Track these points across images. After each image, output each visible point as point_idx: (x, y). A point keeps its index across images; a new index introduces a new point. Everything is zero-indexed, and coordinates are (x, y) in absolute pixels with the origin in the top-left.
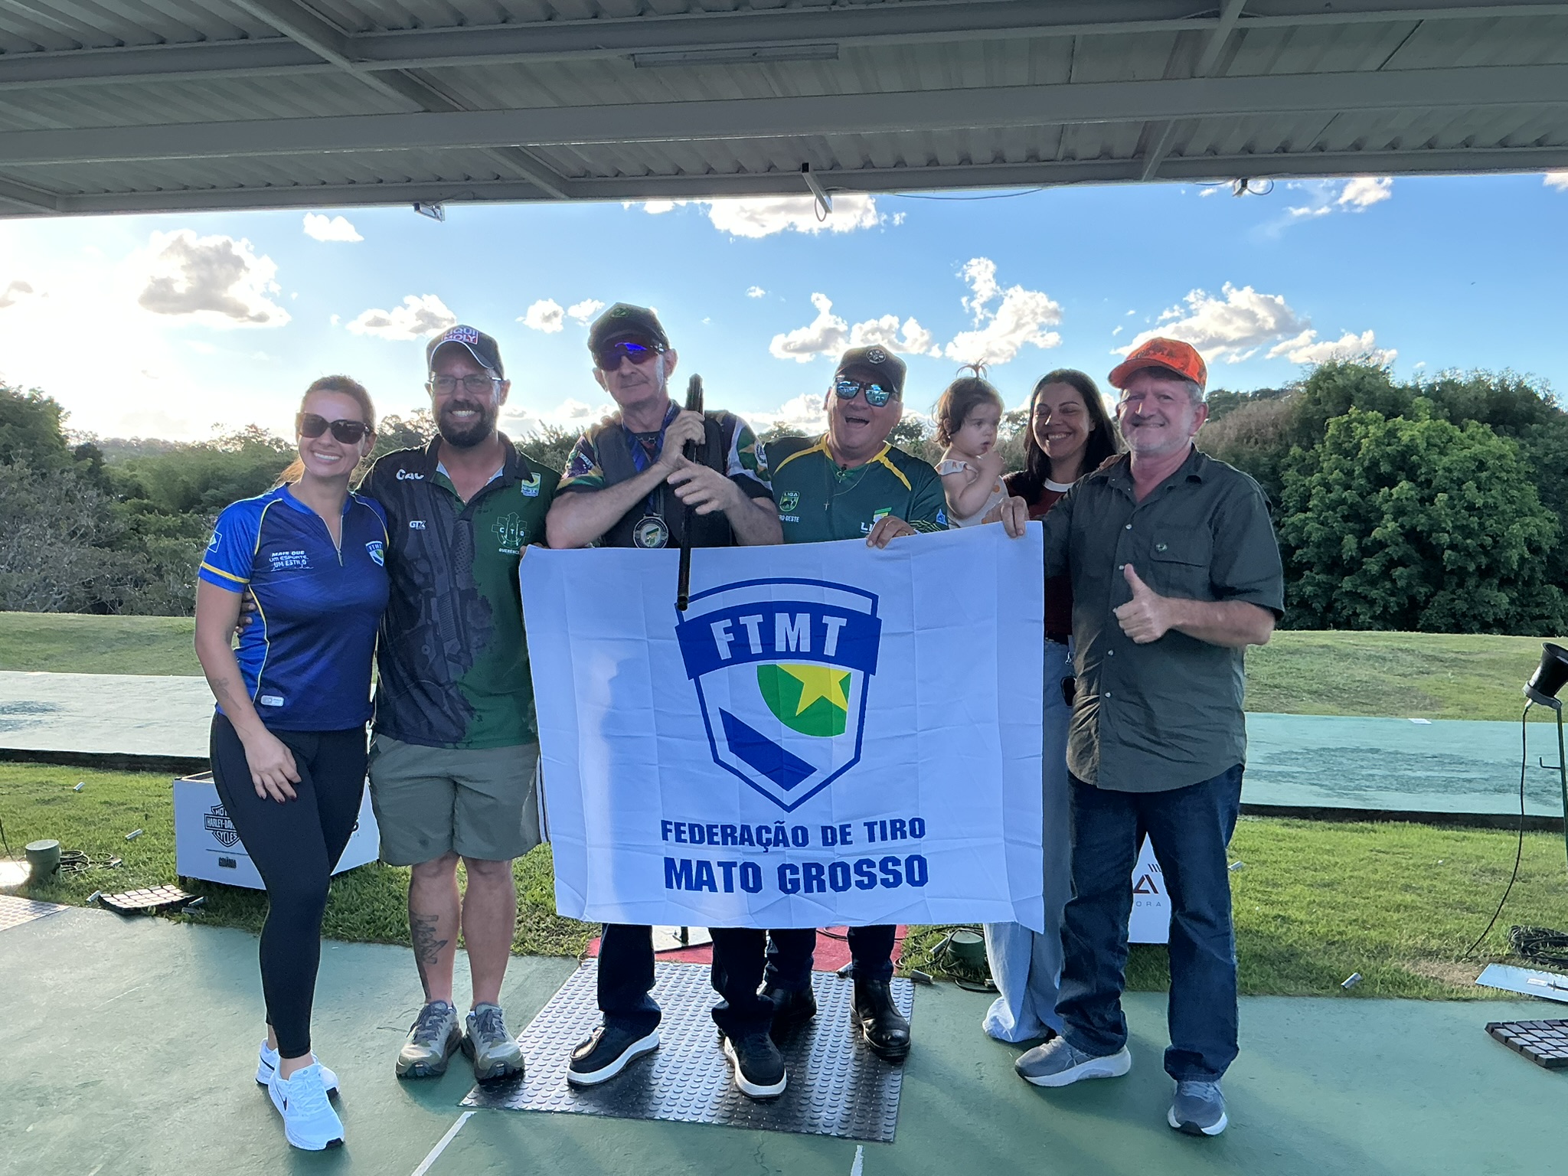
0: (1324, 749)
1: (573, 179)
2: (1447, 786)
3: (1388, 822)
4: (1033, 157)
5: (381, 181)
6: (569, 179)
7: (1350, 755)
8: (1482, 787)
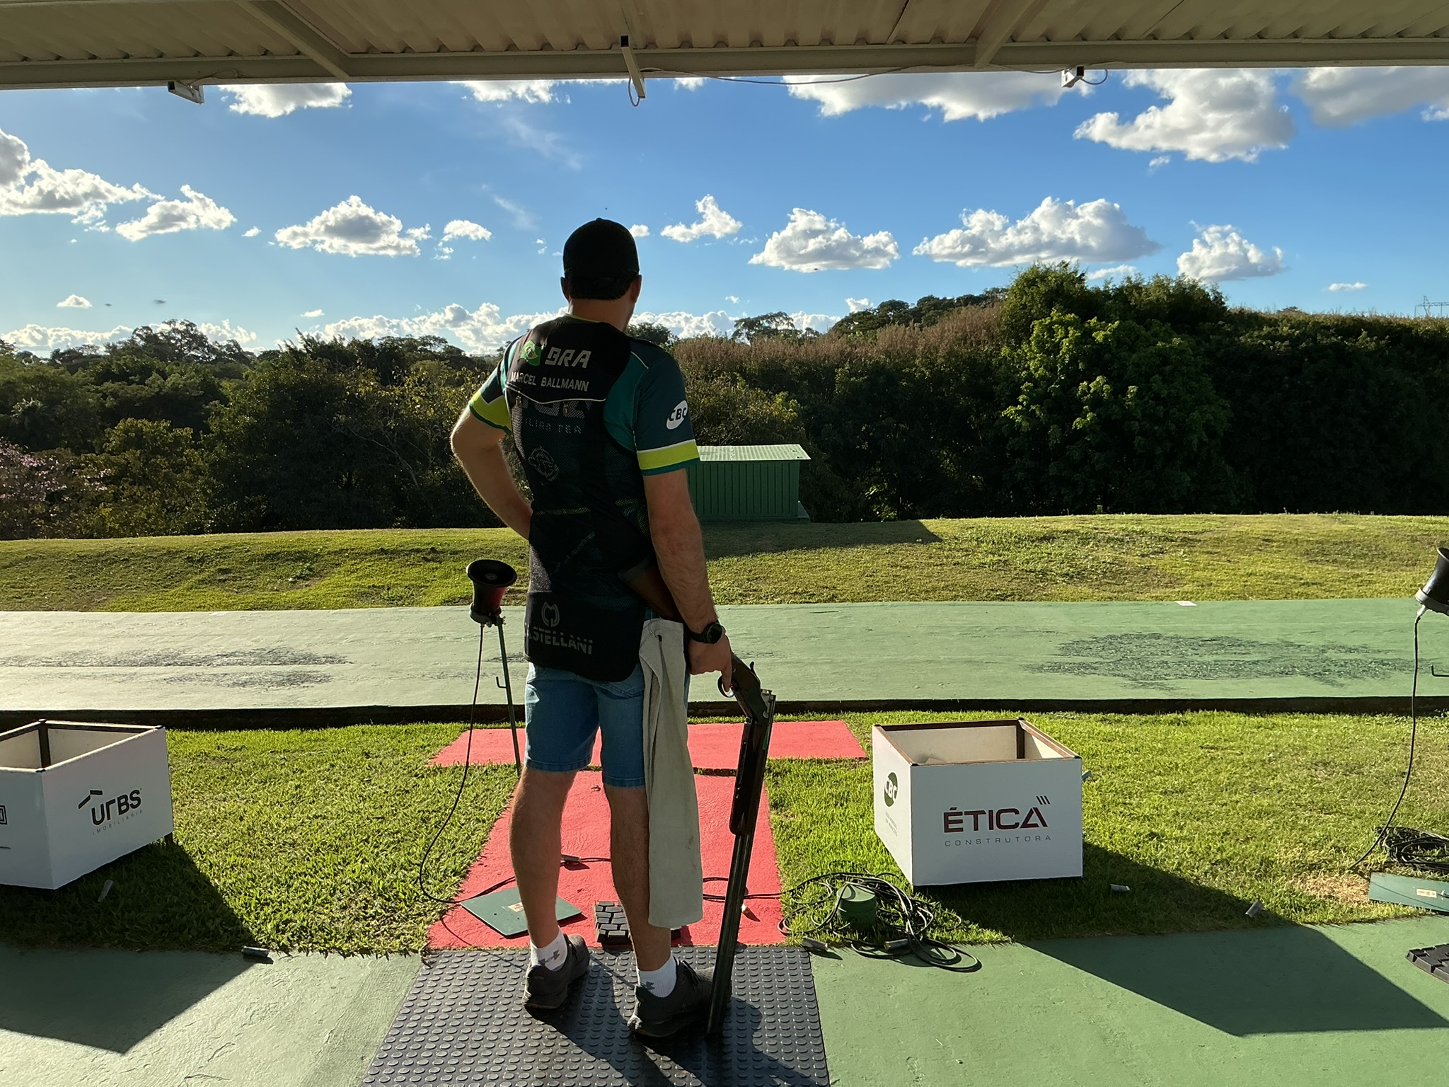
0: (1111, 637)
1: (354, 56)
2: (1237, 671)
3: (1198, 711)
4: (862, 39)
5: (127, 56)
6: (350, 55)
7: (1137, 642)
8: (1269, 670)
